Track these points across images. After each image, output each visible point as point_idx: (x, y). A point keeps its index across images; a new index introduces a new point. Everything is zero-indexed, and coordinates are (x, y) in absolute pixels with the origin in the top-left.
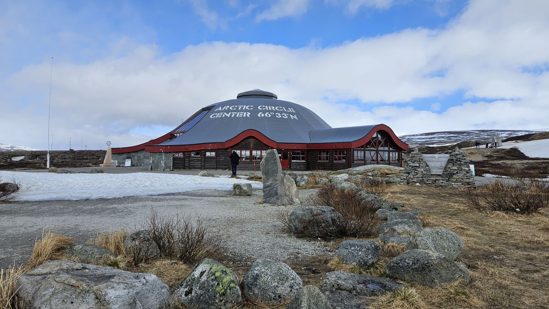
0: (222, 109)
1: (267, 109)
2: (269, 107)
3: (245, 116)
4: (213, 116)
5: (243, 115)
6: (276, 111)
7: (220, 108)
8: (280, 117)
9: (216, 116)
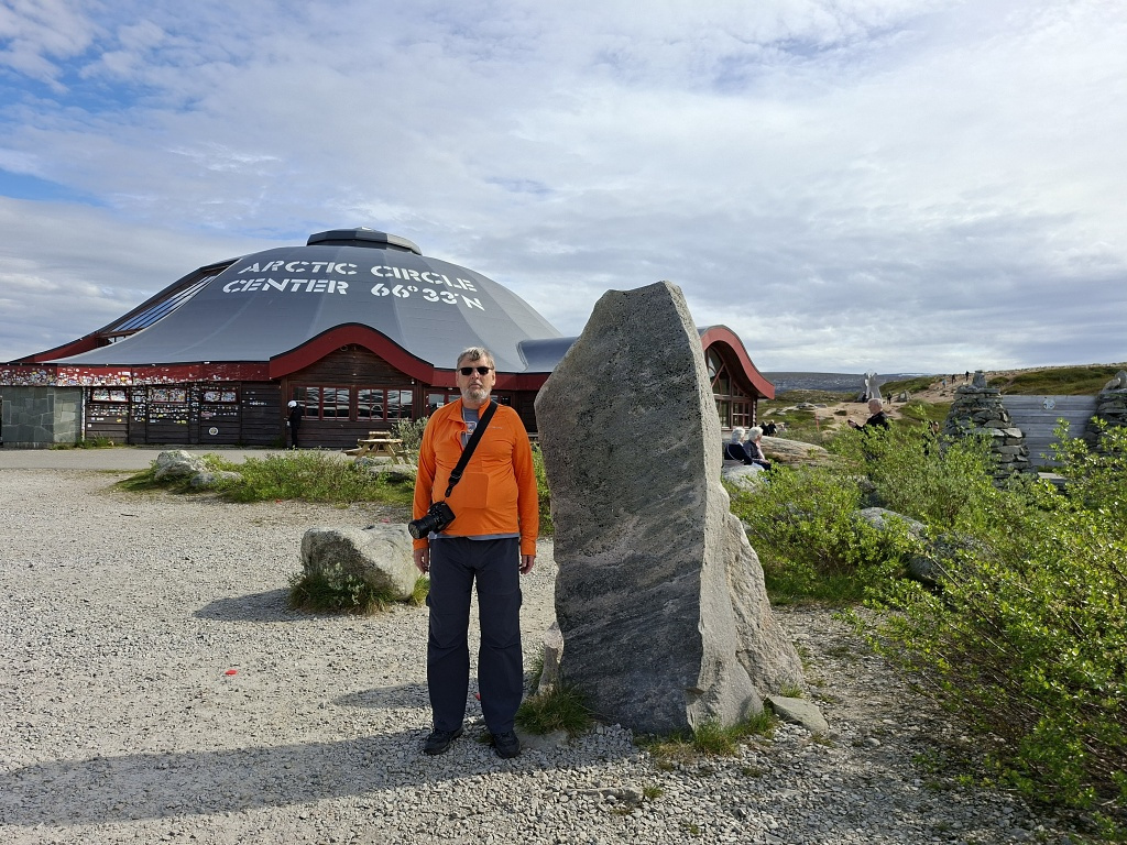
0: (261, 269)
1: (398, 275)
2: (404, 271)
3: (331, 290)
4: (231, 288)
5: (326, 289)
6: (424, 284)
7: (256, 267)
8: (437, 299)
9: (242, 286)
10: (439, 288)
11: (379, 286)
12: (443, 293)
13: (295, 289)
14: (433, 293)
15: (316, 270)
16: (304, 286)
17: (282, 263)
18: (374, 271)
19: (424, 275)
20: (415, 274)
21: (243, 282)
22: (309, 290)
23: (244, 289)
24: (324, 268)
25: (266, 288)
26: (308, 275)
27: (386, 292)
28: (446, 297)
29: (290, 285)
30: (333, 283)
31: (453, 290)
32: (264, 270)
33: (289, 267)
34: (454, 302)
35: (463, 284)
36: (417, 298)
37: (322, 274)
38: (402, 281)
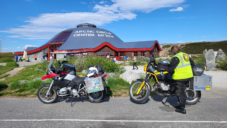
2: (101, 32)
4: (75, 35)
5: (91, 35)
6: (105, 34)
7: (77, 32)
8: (107, 36)
9: (77, 35)
10: (107, 34)
11: (99, 35)
12: (108, 35)
13: (86, 35)
14: (107, 35)
15: (88, 32)
16: (87, 35)
17: (82, 31)
18: (97, 32)
19: (104, 32)
20: (103, 32)
21: (77, 34)
22: (89, 35)
23: (78, 36)
24: (89, 32)
25: (81, 35)
26: (87, 33)
27: (100, 36)
28: (109, 36)
29: (85, 35)
30: (92, 34)
31: (109, 35)
32: (79, 32)
33: (83, 31)
34: (110, 37)
35: (110, 34)
36: (105, 36)
37: (89, 33)
38: (101, 34)
